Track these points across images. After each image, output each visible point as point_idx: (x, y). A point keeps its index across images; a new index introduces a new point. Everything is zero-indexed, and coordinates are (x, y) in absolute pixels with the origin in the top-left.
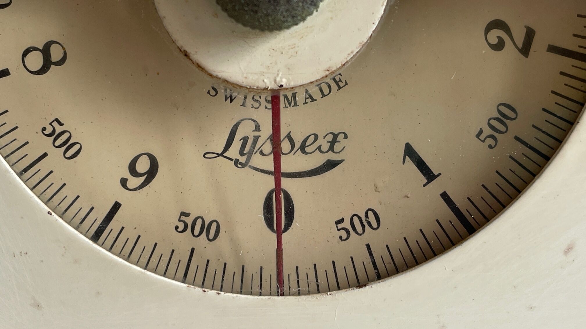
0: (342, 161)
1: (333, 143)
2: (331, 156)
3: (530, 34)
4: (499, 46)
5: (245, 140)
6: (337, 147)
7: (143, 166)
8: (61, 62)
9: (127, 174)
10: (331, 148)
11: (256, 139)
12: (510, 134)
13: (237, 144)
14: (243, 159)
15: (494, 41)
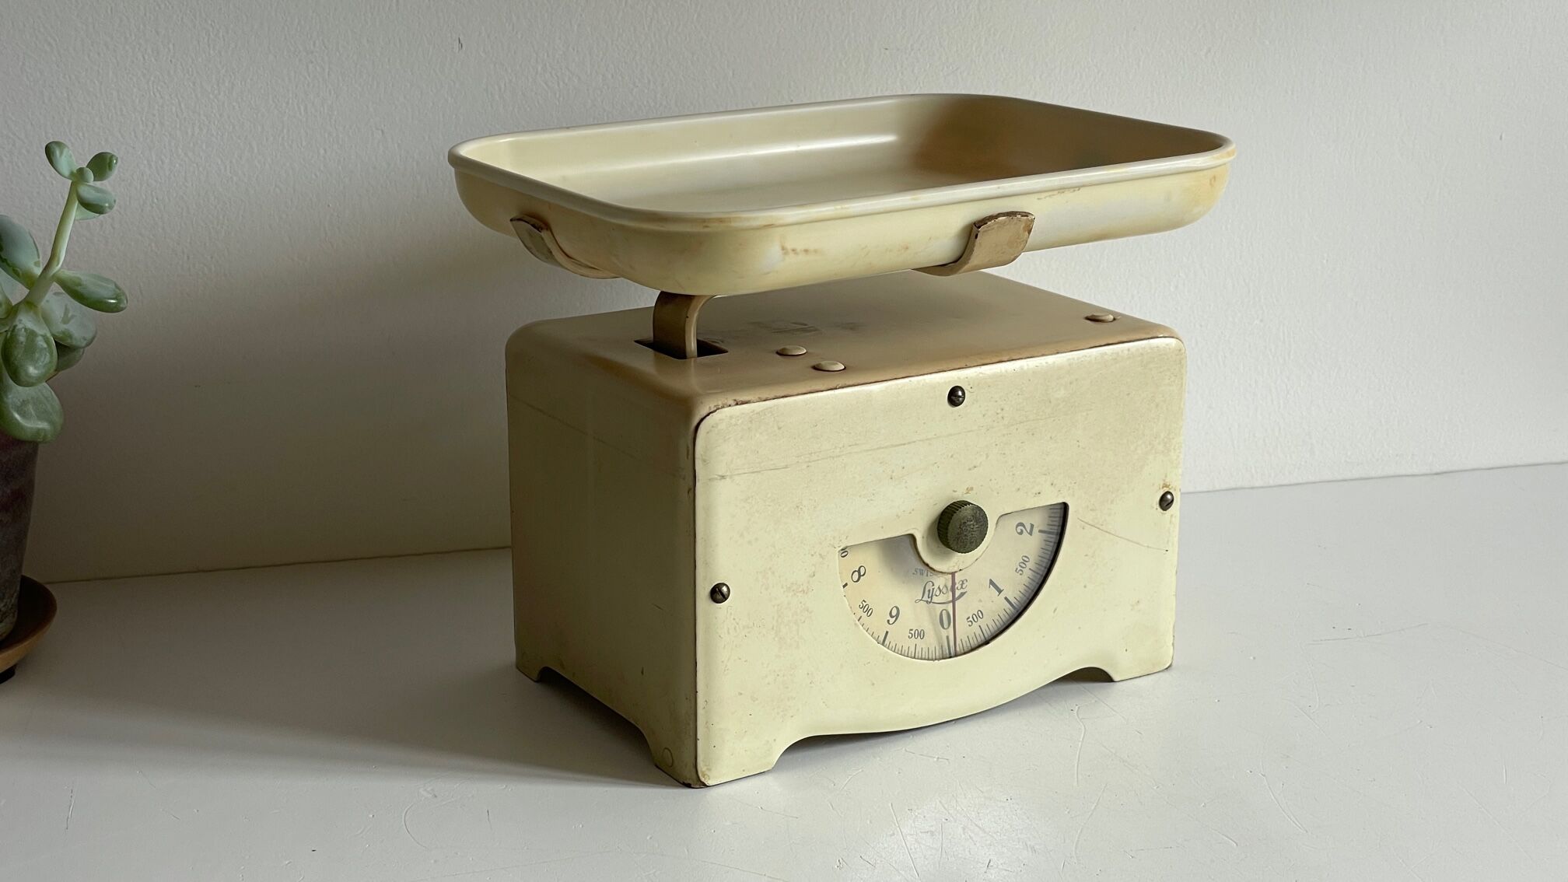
0: (965, 593)
1: (962, 585)
2: (962, 591)
3: (1032, 526)
4: (1021, 533)
5: (929, 591)
6: (964, 586)
7: (894, 613)
8: (855, 571)
9: (889, 618)
10: (962, 587)
11: (933, 589)
12: (1027, 568)
13: (927, 593)
14: (929, 600)
15: (1019, 531)
